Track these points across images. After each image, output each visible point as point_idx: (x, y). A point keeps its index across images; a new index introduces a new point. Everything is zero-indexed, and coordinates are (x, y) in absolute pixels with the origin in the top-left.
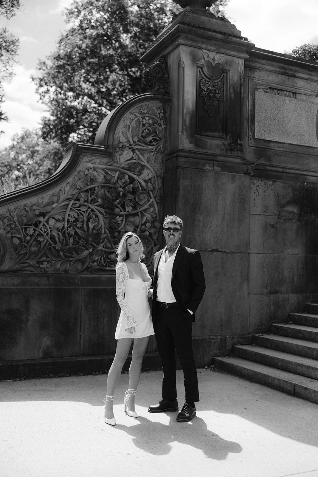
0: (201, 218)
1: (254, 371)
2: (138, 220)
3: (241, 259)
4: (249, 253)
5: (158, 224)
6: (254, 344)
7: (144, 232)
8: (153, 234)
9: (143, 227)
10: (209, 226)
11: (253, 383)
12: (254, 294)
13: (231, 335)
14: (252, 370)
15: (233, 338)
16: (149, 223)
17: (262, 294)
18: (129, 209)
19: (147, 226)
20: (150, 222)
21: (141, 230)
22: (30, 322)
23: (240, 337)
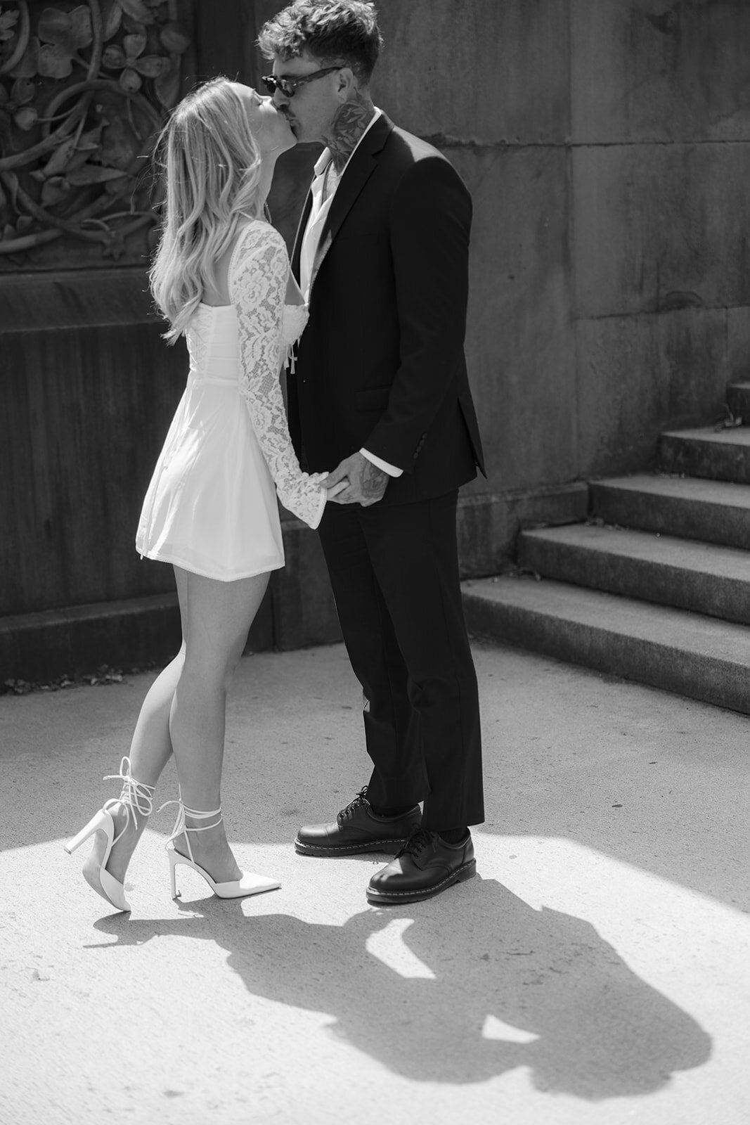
1: (617, 637)
2: (87, 22)
3: (538, 175)
4: (569, 147)
5: (174, 35)
6: (600, 521)
7: (116, 74)
8: (158, 83)
9: (113, 52)
10: (398, 35)
11: (618, 681)
12: (592, 318)
13: (510, 491)
14: (609, 633)
15: (515, 502)
16: (136, 33)
17: (624, 316)
19: (129, 51)
20: (142, 28)
21: (102, 68)
23: (543, 497)
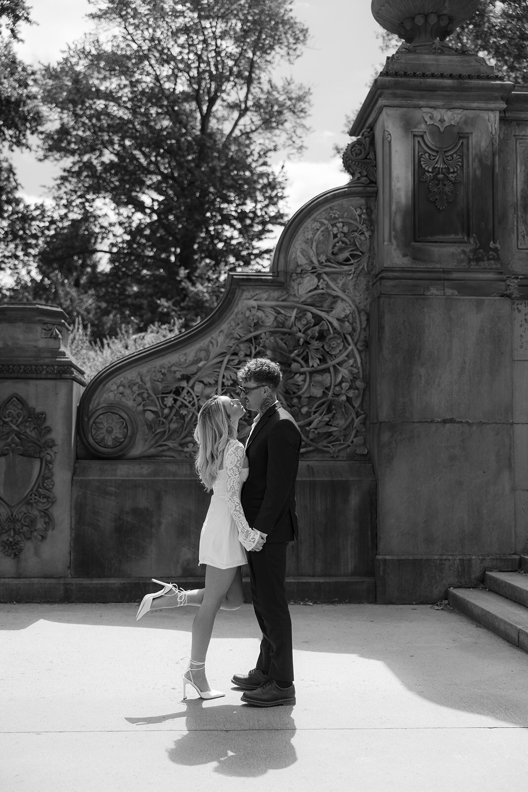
0: (422, 371)
1: (483, 610)
2: (329, 378)
3: (497, 434)
4: (512, 424)
5: (359, 383)
7: (338, 395)
8: (354, 399)
9: (337, 388)
10: (436, 383)
12: (524, 490)
13: (481, 555)
15: (483, 559)
16: (347, 382)
18: (314, 363)
19: (343, 388)
20: (349, 381)
21: (334, 394)
22: (163, 527)
23: (497, 559)
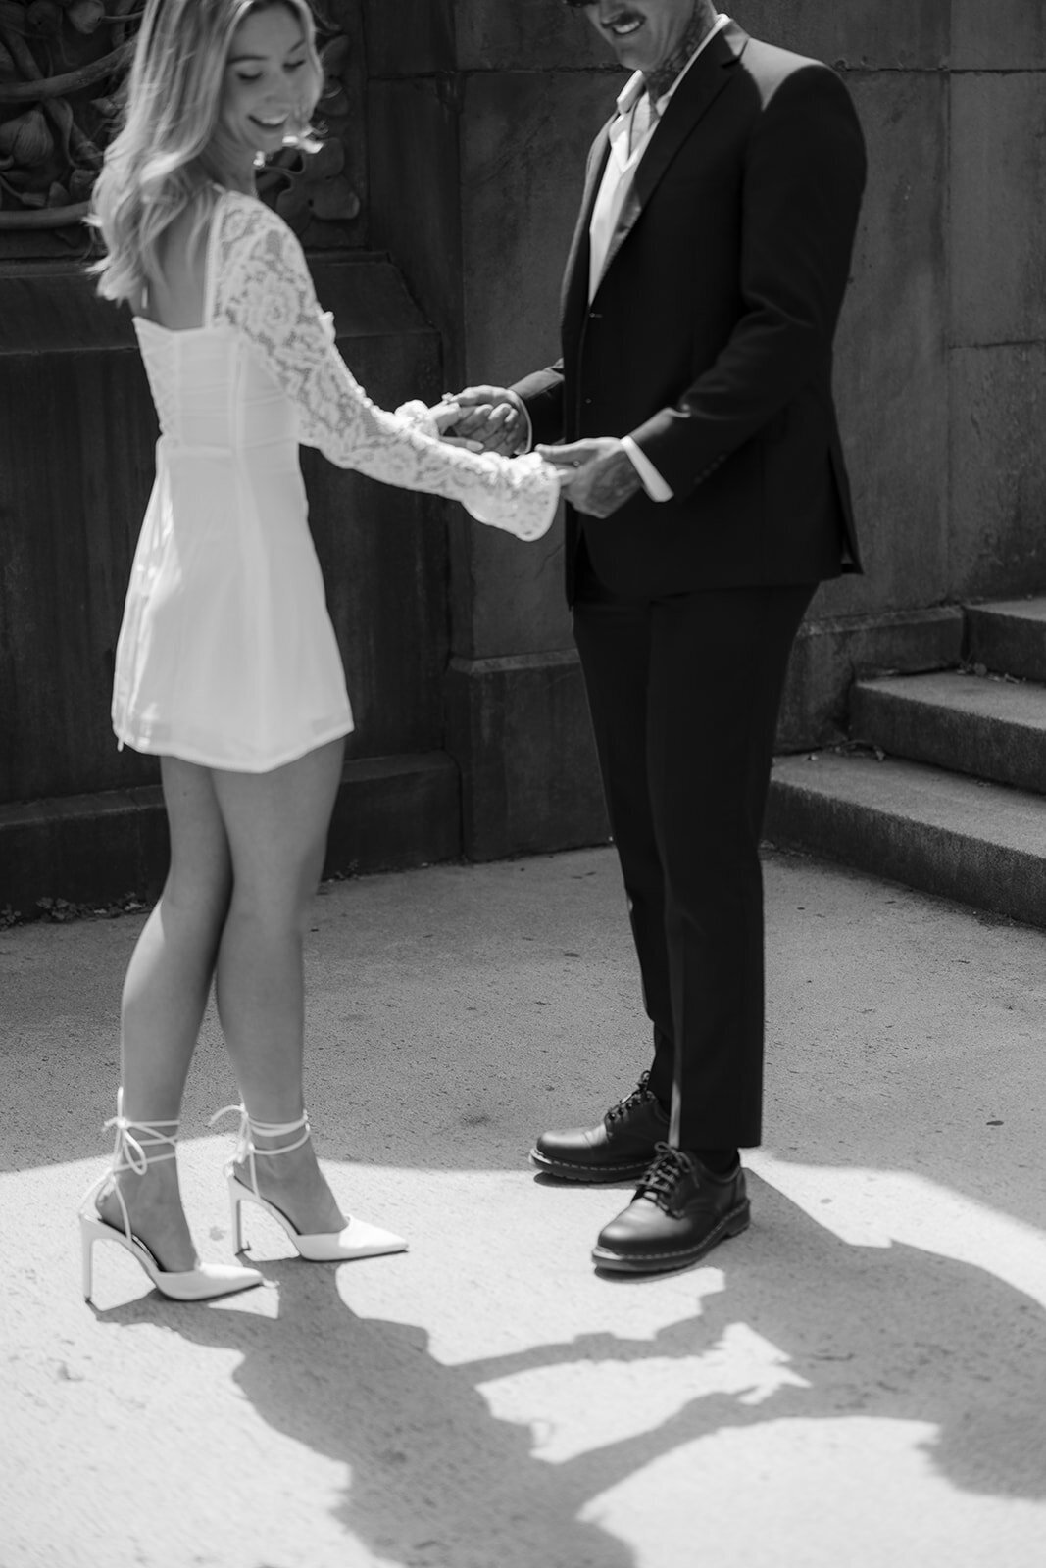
1: (1003, 852)
3: (896, 117)
4: (945, 74)
6: (981, 668)
11: (1003, 923)
12: (976, 346)
13: (838, 618)
14: (990, 846)
15: (847, 635)
17: (1027, 344)
23: (892, 628)
